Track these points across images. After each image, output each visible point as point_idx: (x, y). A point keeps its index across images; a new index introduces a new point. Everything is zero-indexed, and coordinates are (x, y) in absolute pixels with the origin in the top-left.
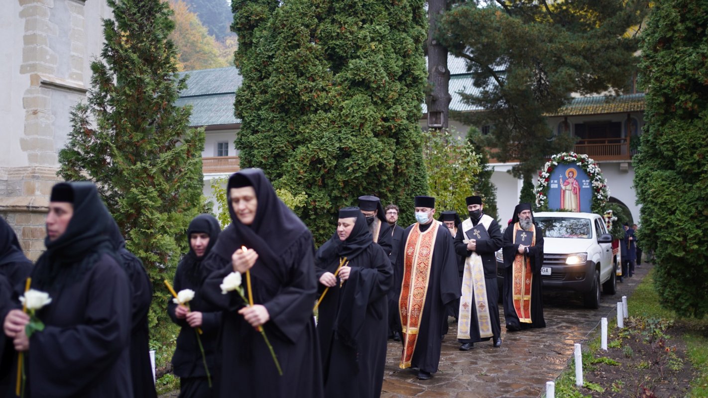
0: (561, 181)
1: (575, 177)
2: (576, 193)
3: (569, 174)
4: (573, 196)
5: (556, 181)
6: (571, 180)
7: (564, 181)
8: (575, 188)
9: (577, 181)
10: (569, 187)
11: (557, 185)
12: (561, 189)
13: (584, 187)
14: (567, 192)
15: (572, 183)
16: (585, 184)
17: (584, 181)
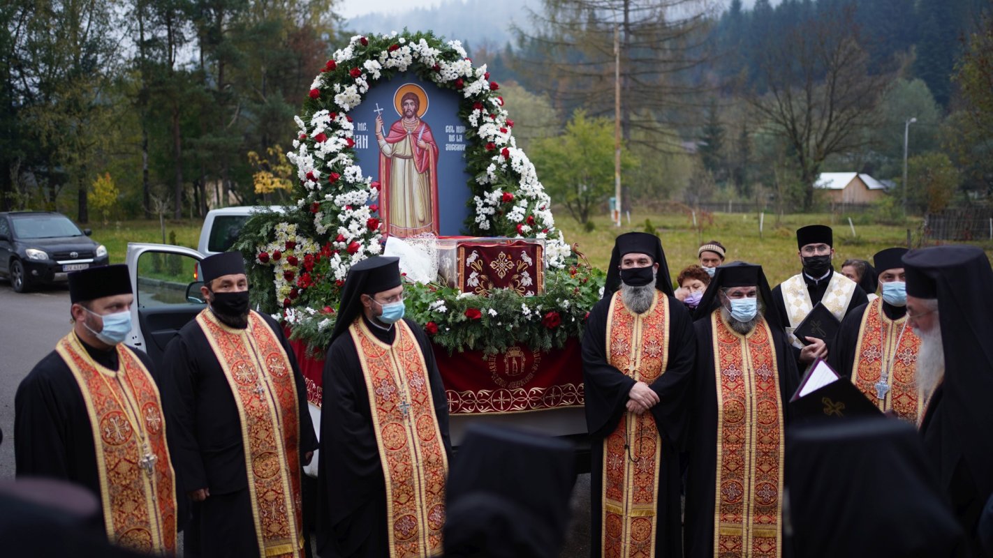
0: (379, 125)
1: (422, 113)
2: (427, 168)
3: (403, 104)
4: (416, 176)
5: (362, 127)
6: (409, 125)
7: (389, 127)
8: (422, 149)
9: (428, 128)
10: (403, 147)
11: (366, 139)
12: (380, 151)
13: (449, 147)
14: (399, 162)
15: (415, 135)
16: (451, 138)
17: (449, 129)
